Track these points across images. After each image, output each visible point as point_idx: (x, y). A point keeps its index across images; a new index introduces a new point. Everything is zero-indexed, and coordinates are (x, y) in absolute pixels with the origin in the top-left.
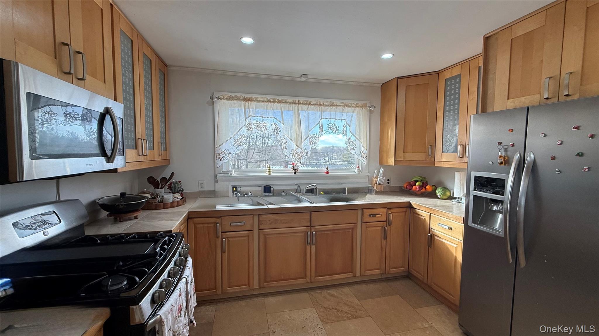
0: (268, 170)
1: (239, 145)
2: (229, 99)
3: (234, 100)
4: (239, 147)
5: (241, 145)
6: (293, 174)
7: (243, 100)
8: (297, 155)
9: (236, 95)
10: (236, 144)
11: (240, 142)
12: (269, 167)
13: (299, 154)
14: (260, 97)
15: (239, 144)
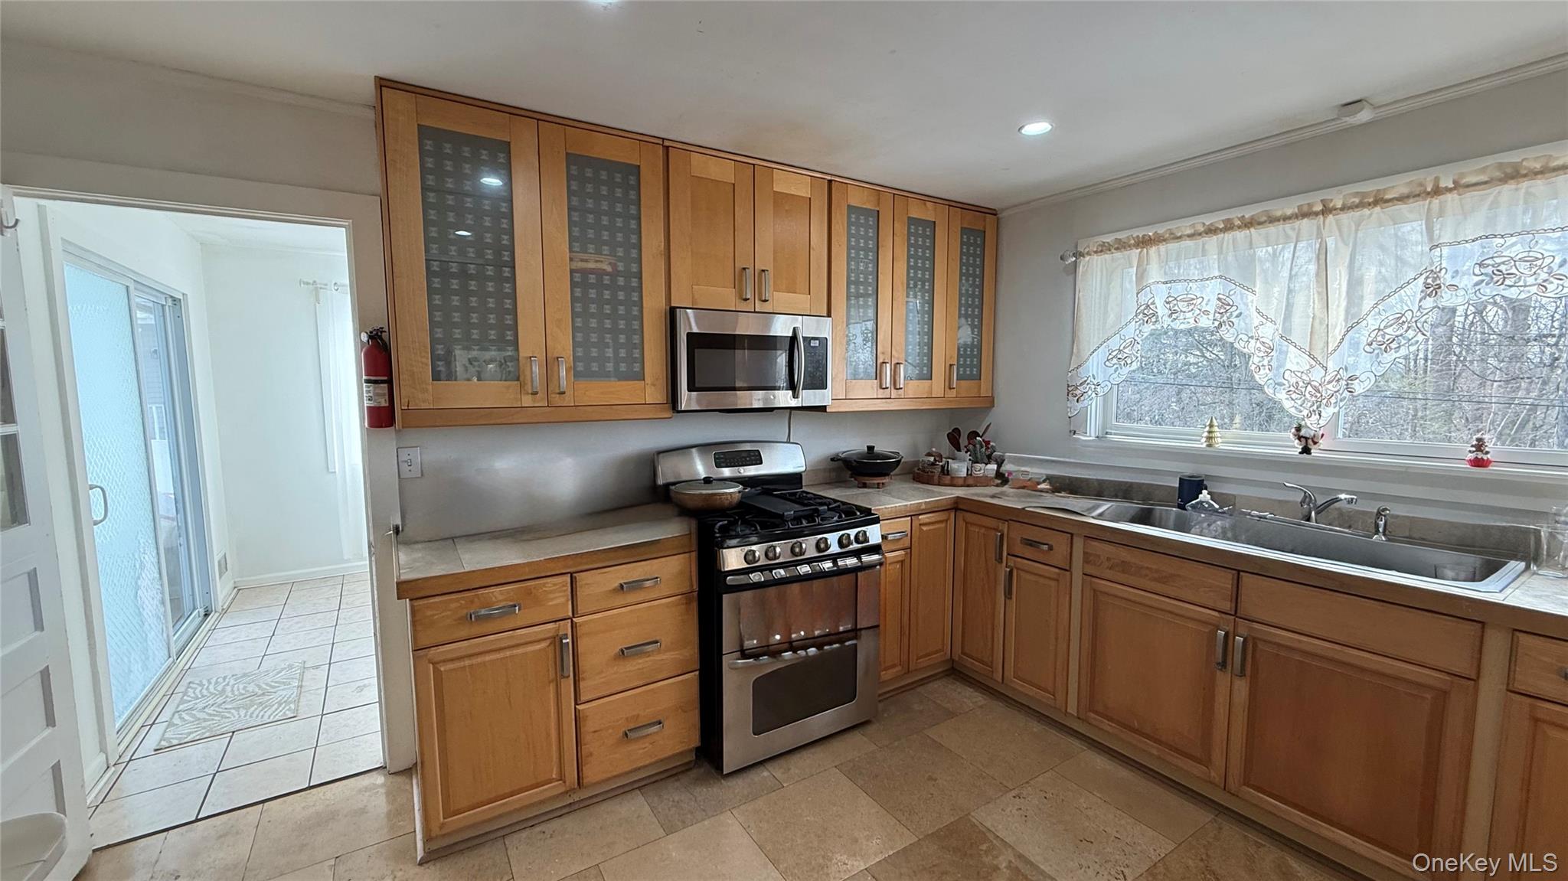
0: (1206, 434)
1: (1122, 363)
2: (1101, 251)
3: (1113, 251)
4: (1121, 368)
5: (1129, 362)
6: (1297, 453)
7: (1134, 246)
8: (1309, 388)
9: (1116, 239)
10: (1115, 361)
11: (1125, 355)
12: (1211, 426)
13: (1317, 385)
14: (1185, 226)
15: (1124, 361)
